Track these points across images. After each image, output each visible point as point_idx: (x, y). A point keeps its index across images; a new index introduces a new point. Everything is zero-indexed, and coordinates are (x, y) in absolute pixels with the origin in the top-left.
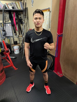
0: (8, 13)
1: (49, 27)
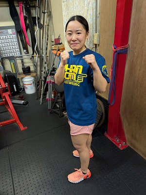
1: (94, 30)
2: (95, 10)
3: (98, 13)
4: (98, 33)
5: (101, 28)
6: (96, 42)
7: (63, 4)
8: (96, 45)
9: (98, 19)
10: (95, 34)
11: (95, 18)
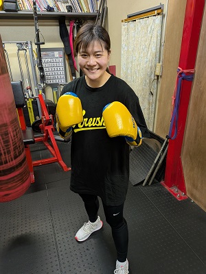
0: (58, 23)
1: (158, 59)
2: (159, 38)
3: (163, 41)
4: (161, 64)
5: (165, 58)
6: (158, 73)
7: (123, 27)
8: (158, 76)
9: (162, 48)
10: (158, 64)
11: (159, 47)
